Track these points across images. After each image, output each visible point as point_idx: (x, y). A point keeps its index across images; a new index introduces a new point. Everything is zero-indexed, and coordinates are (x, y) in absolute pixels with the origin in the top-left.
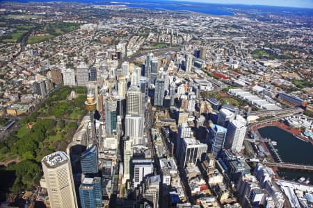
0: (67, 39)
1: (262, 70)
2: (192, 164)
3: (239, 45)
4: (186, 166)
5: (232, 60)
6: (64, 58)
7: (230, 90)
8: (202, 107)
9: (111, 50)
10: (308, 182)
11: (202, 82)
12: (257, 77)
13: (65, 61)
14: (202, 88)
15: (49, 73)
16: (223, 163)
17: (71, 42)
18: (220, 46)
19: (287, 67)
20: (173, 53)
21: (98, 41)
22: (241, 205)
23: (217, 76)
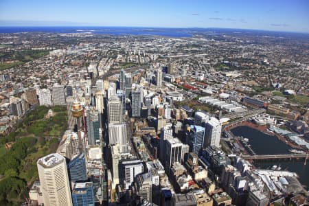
0: (37, 64)
1: (225, 80)
2: (178, 163)
3: (202, 60)
4: (172, 165)
5: (197, 73)
6: (37, 81)
7: (200, 99)
8: (178, 114)
9: (82, 71)
10: (280, 168)
11: (174, 94)
12: (223, 86)
13: (38, 84)
14: (175, 99)
15: (24, 95)
16: (205, 161)
17: (41, 66)
18: (185, 62)
19: (246, 76)
20: (142, 70)
21: (69, 64)
22: (228, 193)
23: (187, 88)
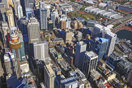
2: (94, 70)
7: (85, 9)
11: (65, 5)
14: (67, 10)
16: (110, 64)
